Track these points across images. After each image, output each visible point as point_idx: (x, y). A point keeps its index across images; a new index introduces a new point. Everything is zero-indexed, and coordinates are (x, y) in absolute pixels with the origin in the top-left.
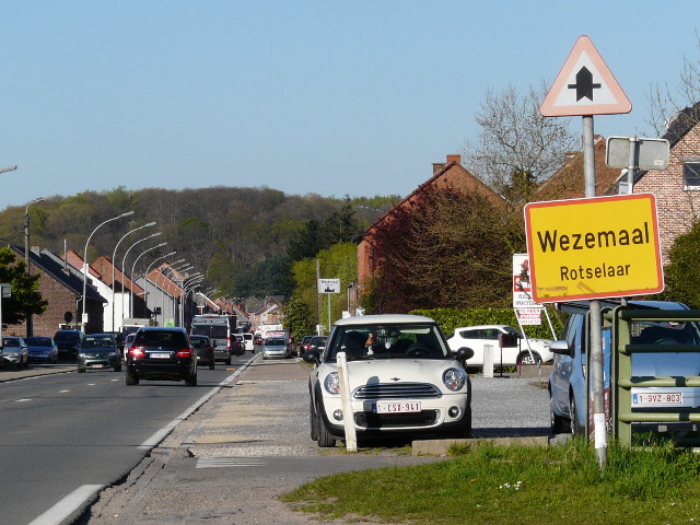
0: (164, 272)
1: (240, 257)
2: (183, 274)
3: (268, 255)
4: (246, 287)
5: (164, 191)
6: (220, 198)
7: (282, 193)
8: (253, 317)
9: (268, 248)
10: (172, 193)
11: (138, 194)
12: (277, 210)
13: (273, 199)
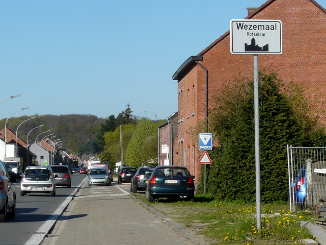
0: (47, 141)
1: (81, 140)
2: (55, 142)
3: (91, 139)
4: (83, 151)
5: (52, 115)
6: (73, 118)
7: (96, 117)
8: (85, 162)
9: (91, 136)
10: (56, 116)
11: (43, 117)
12: (95, 122)
13: (93, 119)
